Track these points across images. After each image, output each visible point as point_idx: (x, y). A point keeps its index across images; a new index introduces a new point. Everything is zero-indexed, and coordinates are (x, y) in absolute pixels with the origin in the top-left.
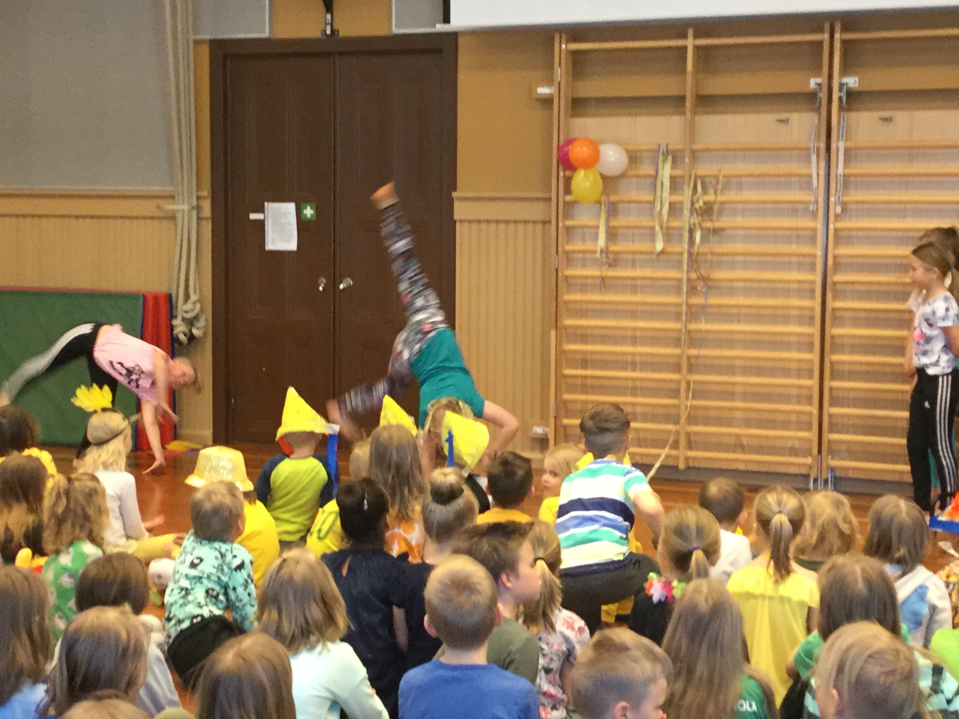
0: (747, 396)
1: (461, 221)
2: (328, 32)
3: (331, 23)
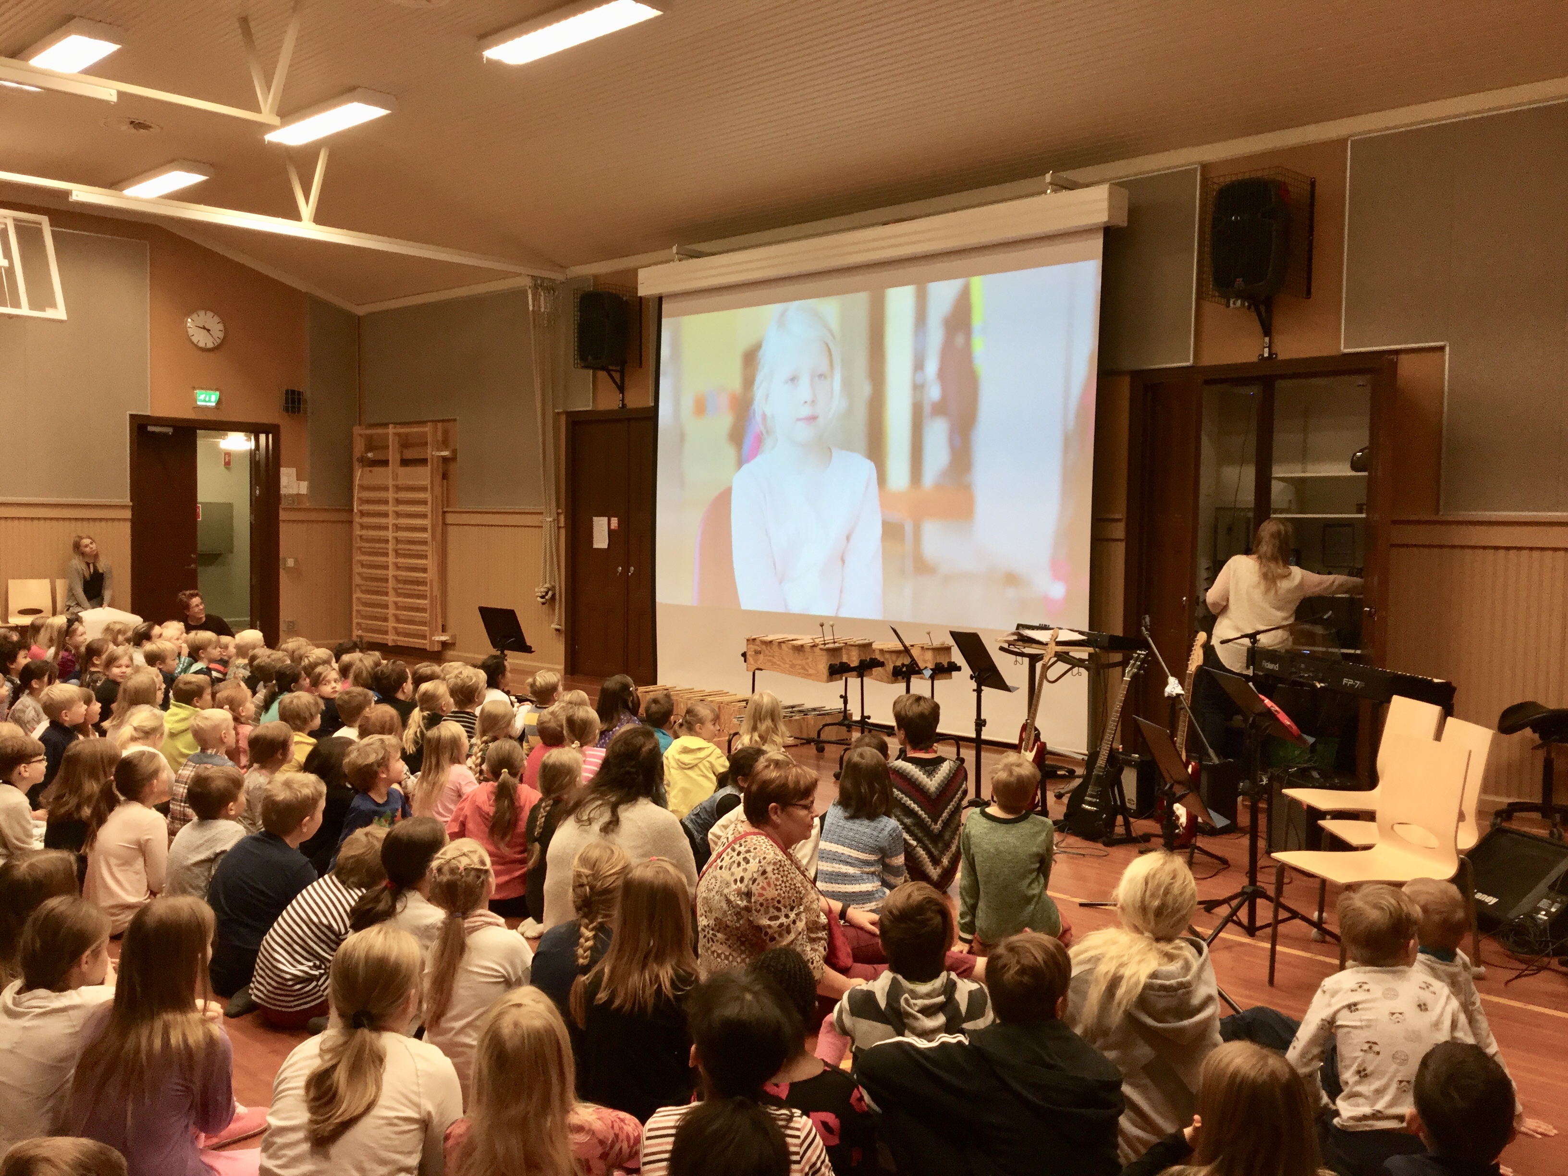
2: (621, 405)
3: (623, 400)
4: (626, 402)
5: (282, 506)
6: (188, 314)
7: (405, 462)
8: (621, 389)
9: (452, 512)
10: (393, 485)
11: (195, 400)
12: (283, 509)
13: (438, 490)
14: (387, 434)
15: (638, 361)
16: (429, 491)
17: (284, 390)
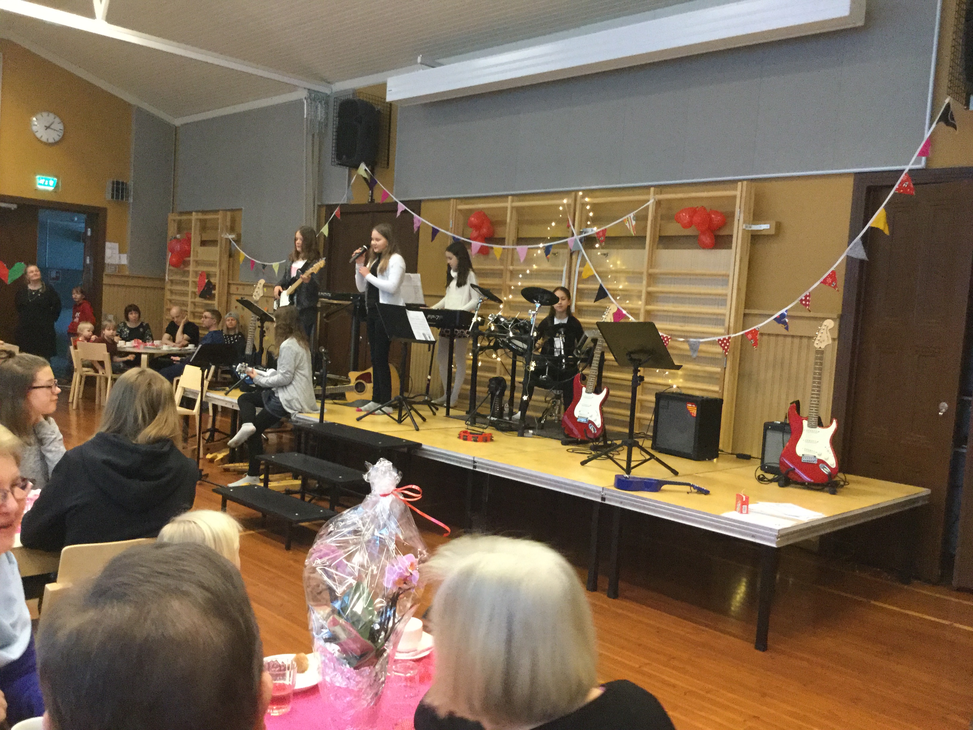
2: (370, 200)
3: (372, 196)
4: (375, 197)
6: (33, 114)
7: (203, 243)
10: (194, 261)
11: (35, 184)
12: (106, 275)
13: (224, 266)
14: (192, 220)
15: (386, 162)
16: (218, 266)
17: (112, 180)
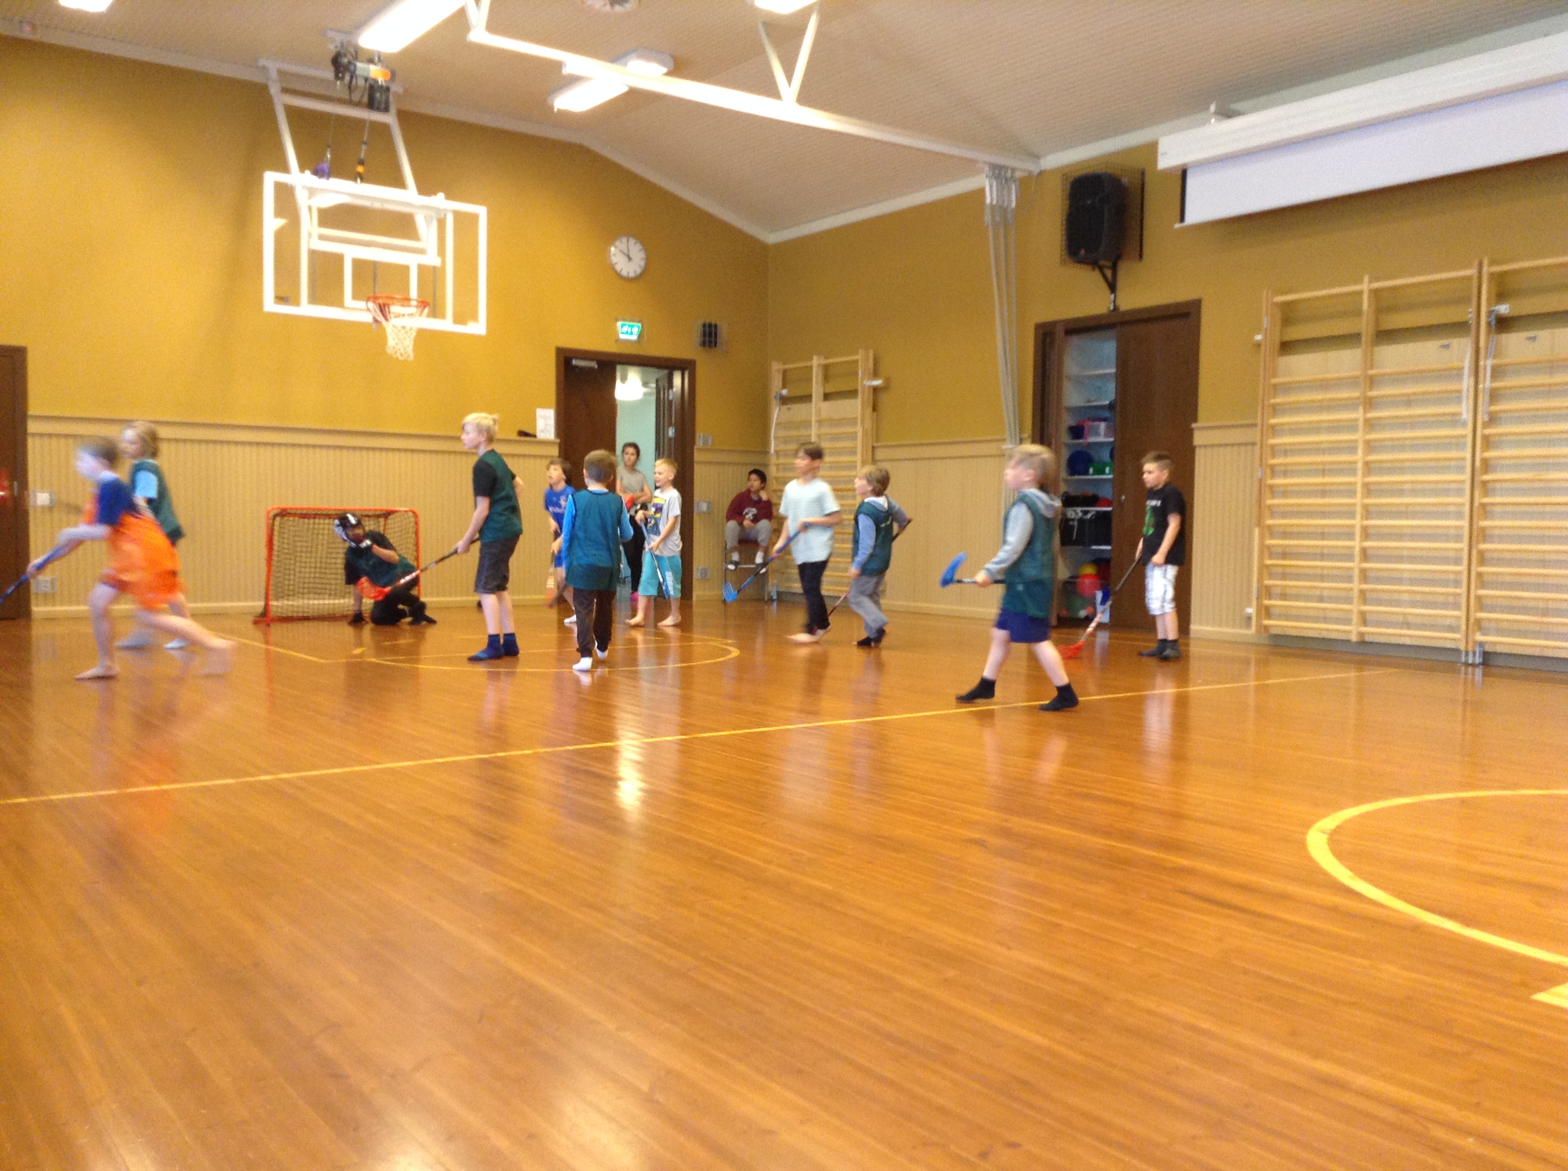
0: (1412, 582)
1: (1200, 446)
2: (1112, 308)
3: (1114, 301)
4: (1118, 302)
5: (695, 447)
6: (611, 241)
7: (827, 397)
8: (1112, 287)
9: (884, 447)
10: (816, 421)
11: (616, 334)
12: (698, 449)
13: (868, 425)
14: (811, 367)
15: (1138, 253)
16: (859, 424)
17: (701, 322)
